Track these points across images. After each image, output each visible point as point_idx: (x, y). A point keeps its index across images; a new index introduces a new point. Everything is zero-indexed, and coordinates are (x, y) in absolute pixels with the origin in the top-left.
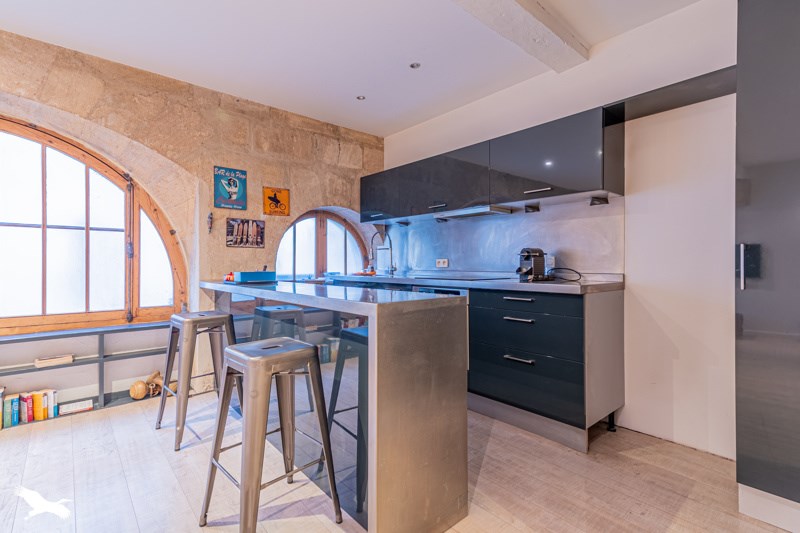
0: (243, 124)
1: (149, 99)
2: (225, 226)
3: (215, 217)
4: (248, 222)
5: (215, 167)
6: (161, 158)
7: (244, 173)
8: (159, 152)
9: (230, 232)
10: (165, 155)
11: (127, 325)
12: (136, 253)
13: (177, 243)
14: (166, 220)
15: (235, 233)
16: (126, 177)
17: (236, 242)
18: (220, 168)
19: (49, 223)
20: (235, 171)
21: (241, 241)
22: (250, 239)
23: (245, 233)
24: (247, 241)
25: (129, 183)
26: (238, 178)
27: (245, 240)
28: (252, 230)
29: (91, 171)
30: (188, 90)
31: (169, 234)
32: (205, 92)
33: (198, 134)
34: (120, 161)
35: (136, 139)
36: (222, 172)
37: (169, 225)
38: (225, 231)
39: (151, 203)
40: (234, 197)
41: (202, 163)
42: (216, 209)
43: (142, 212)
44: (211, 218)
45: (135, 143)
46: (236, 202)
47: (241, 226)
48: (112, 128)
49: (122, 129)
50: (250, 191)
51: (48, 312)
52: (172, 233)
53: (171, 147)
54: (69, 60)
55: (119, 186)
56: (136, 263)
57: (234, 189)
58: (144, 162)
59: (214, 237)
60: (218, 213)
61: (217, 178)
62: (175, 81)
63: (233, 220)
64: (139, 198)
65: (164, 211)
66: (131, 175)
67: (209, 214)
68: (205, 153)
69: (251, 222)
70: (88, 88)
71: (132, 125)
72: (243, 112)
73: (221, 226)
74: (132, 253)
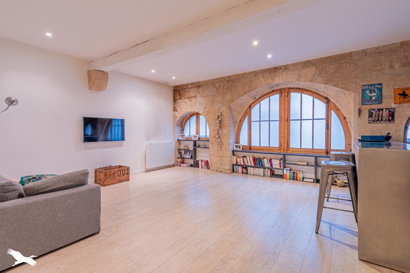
0: (381, 59)
1: (332, 67)
2: (368, 113)
3: (362, 109)
4: (382, 110)
5: (362, 86)
6: (337, 88)
7: (381, 84)
8: (335, 86)
9: (371, 115)
10: (338, 87)
11: (326, 155)
12: (329, 127)
13: (347, 123)
14: (342, 113)
15: (374, 116)
16: (326, 98)
17: (374, 121)
18: (365, 86)
19: (302, 118)
20: (374, 85)
21: (378, 120)
22: (384, 119)
23: (380, 115)
24: (382, 120)
25: (327, 100)
26: (376, 88)
27: (380, 119)
28: (385, 114)
29: (315, 99)
30: (350, 55)
31: (343, 120)
32: (358, 53)
33: (354, 73)
34: (323, 93)
35: (327, 84)
36: (367, 87)
37: (343, 115)
38: (367, 116)
39: (336, 107)
40: (374, 98)
41: (356, 86)
42: (362, 106)
43: (332, 111)
44: (360, 111)
45: (326, 85)
46: (375, 100)
47: (378, 112)
48: (319, 82)
49: (322, 82)
50: (384, 93)
51: (302, 147)
52: (345, 118)
53: (341, 83)
54: (306, 64)
55: (324, 102)
56: (329, 132)
57: (373, 94)
58: (331, 91)
59: (361, 119)
60: (364, 107)
61: (364, 91)
62: (343, 54)
63: (373, 110)
64: (331, 106)
65: (341, 110)
66: (328, 97)
67: (358, 108)
68: (357, 81)
69: (384, 110)
70: (311, 71)
71: (326, 79)
72: (381, 53)
73: (365, 114)
74: (328, 127)
